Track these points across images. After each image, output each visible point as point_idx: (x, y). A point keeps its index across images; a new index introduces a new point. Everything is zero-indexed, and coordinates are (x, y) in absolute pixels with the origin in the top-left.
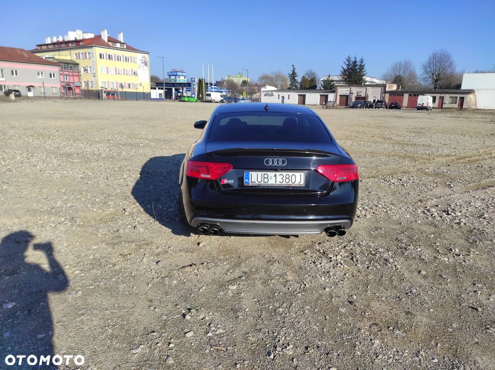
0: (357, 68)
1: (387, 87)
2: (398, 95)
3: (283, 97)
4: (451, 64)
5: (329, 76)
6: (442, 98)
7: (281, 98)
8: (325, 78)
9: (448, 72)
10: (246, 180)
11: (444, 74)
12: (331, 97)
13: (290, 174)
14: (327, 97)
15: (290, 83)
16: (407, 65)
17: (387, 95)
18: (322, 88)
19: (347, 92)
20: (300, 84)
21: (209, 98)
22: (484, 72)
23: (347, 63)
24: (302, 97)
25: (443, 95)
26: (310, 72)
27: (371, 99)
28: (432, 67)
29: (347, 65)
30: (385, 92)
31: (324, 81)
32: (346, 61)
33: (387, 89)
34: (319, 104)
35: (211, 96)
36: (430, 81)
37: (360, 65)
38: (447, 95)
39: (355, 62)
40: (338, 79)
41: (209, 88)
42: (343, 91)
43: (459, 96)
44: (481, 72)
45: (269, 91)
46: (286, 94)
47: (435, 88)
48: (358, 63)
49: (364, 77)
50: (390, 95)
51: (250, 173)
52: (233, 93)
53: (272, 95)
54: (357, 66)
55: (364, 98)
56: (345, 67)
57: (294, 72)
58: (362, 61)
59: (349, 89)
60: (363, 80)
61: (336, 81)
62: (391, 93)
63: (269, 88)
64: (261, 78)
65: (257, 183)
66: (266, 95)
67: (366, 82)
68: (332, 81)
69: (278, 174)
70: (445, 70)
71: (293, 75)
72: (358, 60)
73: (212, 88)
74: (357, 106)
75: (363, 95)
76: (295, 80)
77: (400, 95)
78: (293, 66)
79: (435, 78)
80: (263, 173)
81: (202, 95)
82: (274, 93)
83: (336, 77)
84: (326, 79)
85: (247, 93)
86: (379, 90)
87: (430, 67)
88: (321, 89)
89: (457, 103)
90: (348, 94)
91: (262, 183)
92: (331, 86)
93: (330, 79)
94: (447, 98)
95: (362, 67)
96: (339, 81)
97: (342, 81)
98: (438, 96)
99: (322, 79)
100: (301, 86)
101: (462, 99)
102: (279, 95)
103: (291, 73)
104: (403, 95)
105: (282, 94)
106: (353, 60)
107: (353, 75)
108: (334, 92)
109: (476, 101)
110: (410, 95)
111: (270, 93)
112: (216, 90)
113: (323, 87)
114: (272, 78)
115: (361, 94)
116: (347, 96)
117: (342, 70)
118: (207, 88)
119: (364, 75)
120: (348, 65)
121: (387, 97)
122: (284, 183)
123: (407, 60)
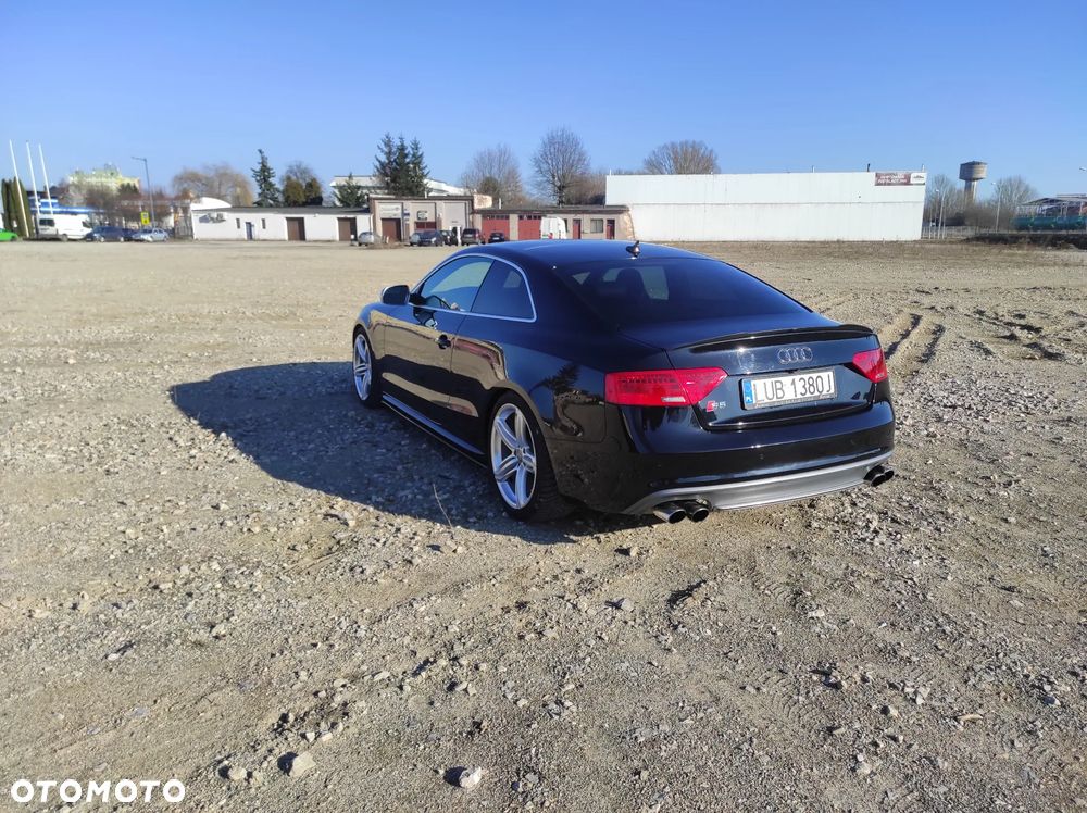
0: (407, 160)
1: (476, 201)
2: (498, 217)
3: (249, 225)
4: (581, 159)
5: (350, 177)
6: (578, 222)
7: (244, 226)
8: (342, 181)
9: (579, 172)
10: (748, 398)
11: (572, 176)
12: (363, 223)
13: (814, 376)
14: (353, 222)
15: (260, 191)
16: (503, 157)
17: (478, 218)
18: (338, 204)
19: (395, 212)
20: (283, 193)
21: (50, 231)
22: (631, 174)
23: (386, 150)
24: (296, 224)
25: (578, 217)
26: (298, 167)
27: (447, 226)
28: (550, 162)
29: (386, 153)
30: (474, 212)
31: (340, 188)
32: (382, 146)
33: (477, 206)
34: (337, 238)
35: (57, 226)
36: (550, 189)
37: (414, 155)
38: (585, 216)
39: (402, 149)
40: (370, 184)
41: (37, 204)
42: (388, 209)
43: (606, 217)
44: (626, 174)
45: (211, 210)
46: (255, 218)
47: (561, 202)
48: (409, 150)
49: (425, 181)
50: (484, 217)
51: (753, 382)
52: (109, 215)
53: (220, 220)
54: (406, 156)
55: (433, 225)
56: (383, 158)
57: (264, 166)
58: (416, 146)
59: (400, 206)
60: (424, 187)
61: (367, 188)
62: (485, 213)
63: (209, 203)
64: (180, 179)
65: (767, 401)
66: (203, 220)
67: (430, 190)
68: (359, 187)
69: (797, 377)
70: (574, 169)
71: (264, 174)
72: (407, 143)
73: (46, 204)
74: (430, 242)
75: (431, 219)
76: (271, 185)
77: (502, 217)
78: (260, 151)
79: (558, 184)
80: (774, 380)
81: (18, 223)
82: (226, 215)
83: (366, 179)
84: (344, 183)
85: (150, 217)
86: (461, 207)
87: (547, 162)
88: (335, 206)
89: (605, 232)
90: (400, 217)
91: (775, 399)
92: (358, 198)
93: (354, 182)
94: (586, 219)
95: (417, 161)
96: (374, 188)
97: (379, 188)
98: (571, 217)
99: (334, 184)
100: (287, 199)
101: (612, 222)
102: (238, 220)
103: (258, 168)
104: (508, 218)
105: (245, 217)
106: (397, 142)
107: (402, 175)
108: (367, 211)
109: (632, 228)
110: (521, 218)
111: (215, 215)
112: (58, 209)
113: (340, 200)
114: (207, 178)
115: (427, 215)
116: (398, 221)
117: (378, 164)
118: (30, 203)
119: (423, 176)
120: (389, 154)
121: (478, 223)
122: (808, 395)
123: (502, 146)
